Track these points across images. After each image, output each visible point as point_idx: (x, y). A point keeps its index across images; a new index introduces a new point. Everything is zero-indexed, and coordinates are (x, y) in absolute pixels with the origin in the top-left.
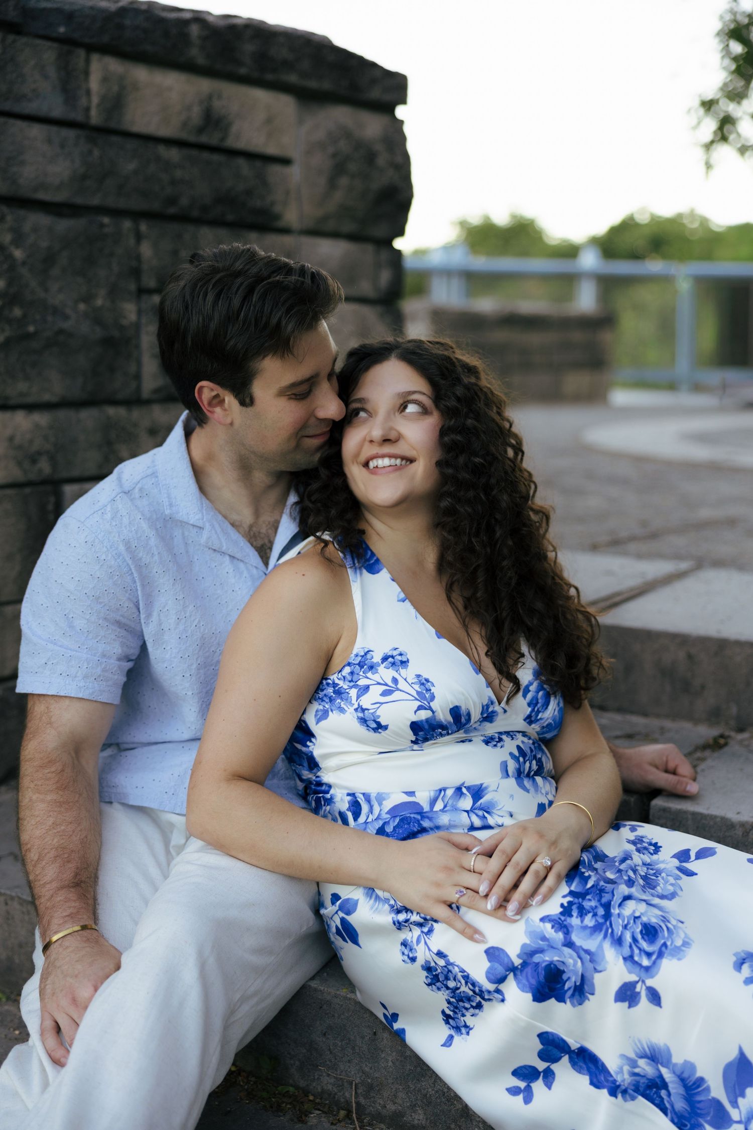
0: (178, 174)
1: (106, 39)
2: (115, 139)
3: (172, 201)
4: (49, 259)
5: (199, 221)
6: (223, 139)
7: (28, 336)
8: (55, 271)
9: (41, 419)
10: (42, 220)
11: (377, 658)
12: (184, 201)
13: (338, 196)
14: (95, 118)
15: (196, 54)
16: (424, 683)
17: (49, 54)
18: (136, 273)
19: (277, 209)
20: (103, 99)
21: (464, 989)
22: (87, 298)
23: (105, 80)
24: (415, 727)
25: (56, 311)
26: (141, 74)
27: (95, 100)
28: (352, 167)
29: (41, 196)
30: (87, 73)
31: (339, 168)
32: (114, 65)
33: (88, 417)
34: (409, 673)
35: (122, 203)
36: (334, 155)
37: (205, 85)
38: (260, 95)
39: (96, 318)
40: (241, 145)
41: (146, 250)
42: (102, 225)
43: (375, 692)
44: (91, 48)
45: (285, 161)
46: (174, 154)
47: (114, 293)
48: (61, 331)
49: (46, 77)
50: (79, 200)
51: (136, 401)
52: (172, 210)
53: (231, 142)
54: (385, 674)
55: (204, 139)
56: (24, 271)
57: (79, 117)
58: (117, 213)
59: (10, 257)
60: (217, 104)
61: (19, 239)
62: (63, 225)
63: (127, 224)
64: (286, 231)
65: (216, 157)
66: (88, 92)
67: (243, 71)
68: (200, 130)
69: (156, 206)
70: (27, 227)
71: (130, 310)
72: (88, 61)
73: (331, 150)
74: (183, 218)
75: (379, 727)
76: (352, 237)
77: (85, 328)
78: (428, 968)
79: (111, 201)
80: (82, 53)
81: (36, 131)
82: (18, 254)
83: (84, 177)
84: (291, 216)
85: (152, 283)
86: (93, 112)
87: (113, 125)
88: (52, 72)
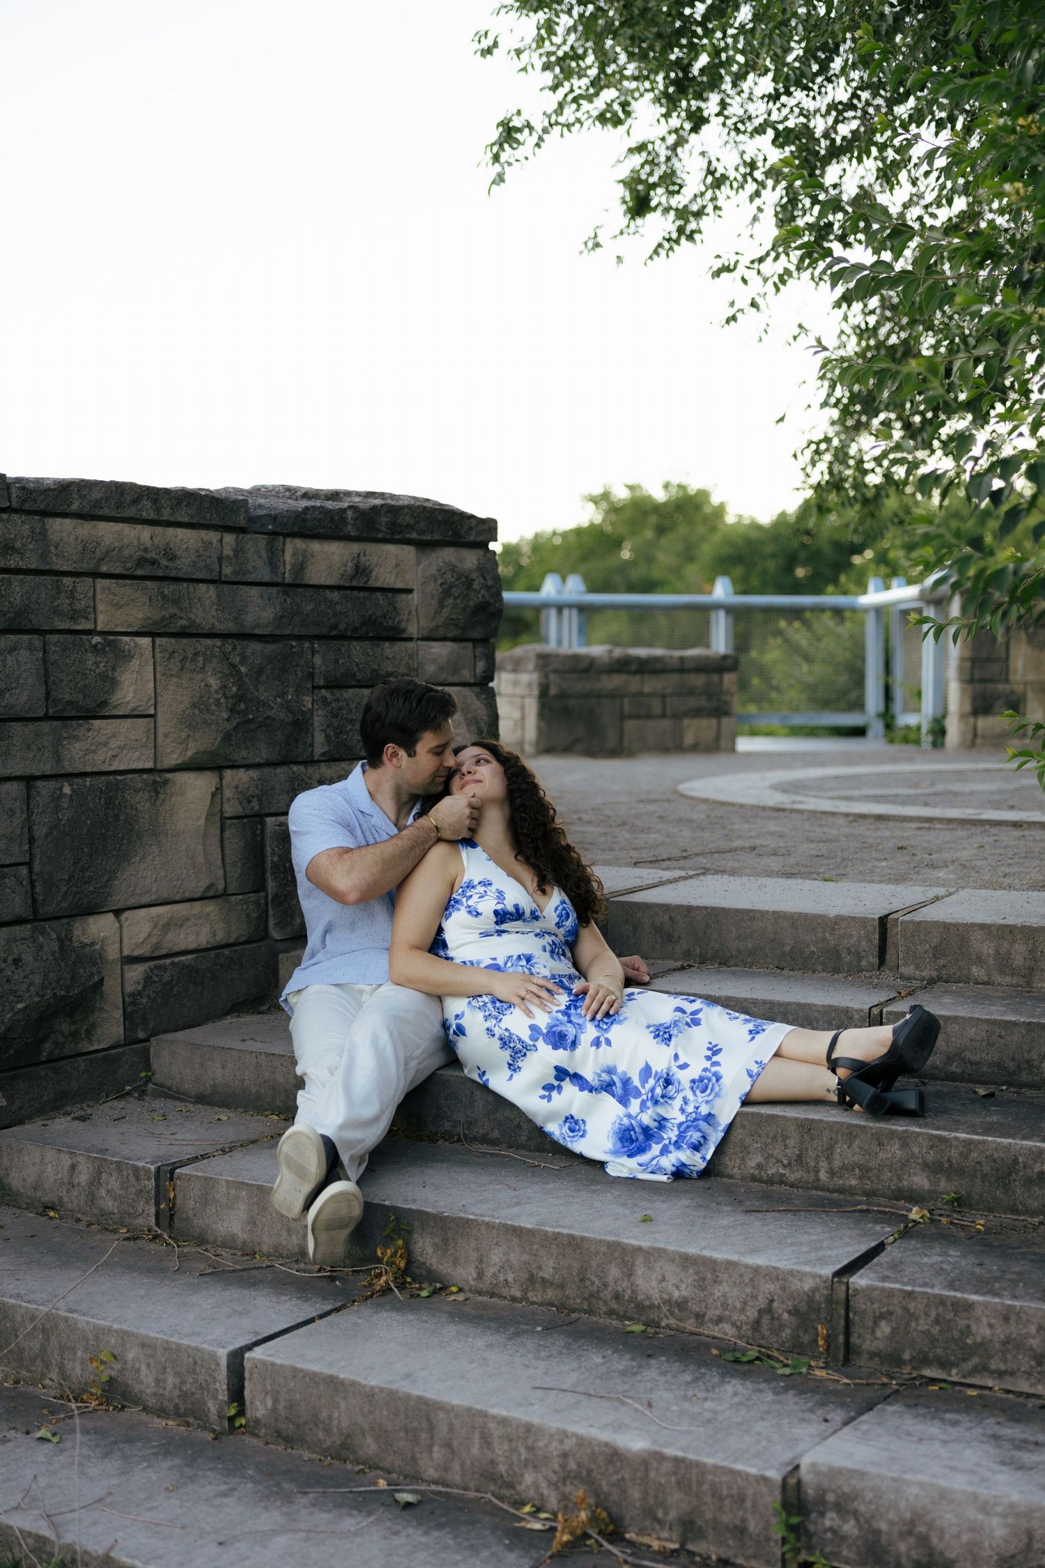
0: (338, 608)
1: (296, 529)
2: (301, 590)
3: (335, 627)
4: (260, 671)
5: (351, 638)
6: (367, 582)
7: (249, 721)
8: (263, 678)
9: (254, 774)
10: (255, 646)
11: (476, 883)
12: (342, 626)
13: (446, 612)
14: (288, 578)
15: (351, 530)
16: (500, 893)
17: (262, 541)
18: (311, 676)
19: (403, 625)
20: (293, 565)
21: (519, 1046)
22: (282, 695)
23: (294, 554)
24: (496, 913)
25: (264, 704)
26: (315, 546)
27: (288, 567)
28: (456, 591)
29: (256, 632)
30: (283, 551)
31: (446, 593)
32: (300, 543)
33: (281, 772)
34: (493, 888)
35: (304, 631)
36: (441, 585)
37: (356, 547)
38: (391, 548)
39: (288, 707)
40: (378, 584)
41: (318, 660)
42: (292, 647)
43: (475, 898)
44: (286, 535)
45: (409, 591)
46: (335, 596)
47: (299, 690)
48: (268, 717)
49: (260, 557)
50: (278, 632)
51: (311, 762)
52: (334, 633)
53: (372, 583)
54: (481, 889)
55: (354, 583)
56: (246, 680)
57: (280, 580)
58: (299, 638)
59: (239, 671)
60: (363, 559)
61: (244, 658)
62: (270, 648)
63: (307, 645)
64: (410, 639)
65: (361, 594)
66: (284, 562)
67: (380, 535)
68: (352, 578)
69: (324, 631)
70: (249, 652)
71: (308, 701)
72: (284, 544)
73: (440, 581)
74: (342, 637)
75: (478, 914)
76: (454, 640)
77: (282, 715)
78: (501, 1039)
79: (297, 631)
80: (281, 538)
81: (254, 592)
82: (243, 669)
83: (282, 617)
84: (412, 629)
85: (321, 683)
86: (287, 575)
87: (298, 582)
88: (264, 554)
